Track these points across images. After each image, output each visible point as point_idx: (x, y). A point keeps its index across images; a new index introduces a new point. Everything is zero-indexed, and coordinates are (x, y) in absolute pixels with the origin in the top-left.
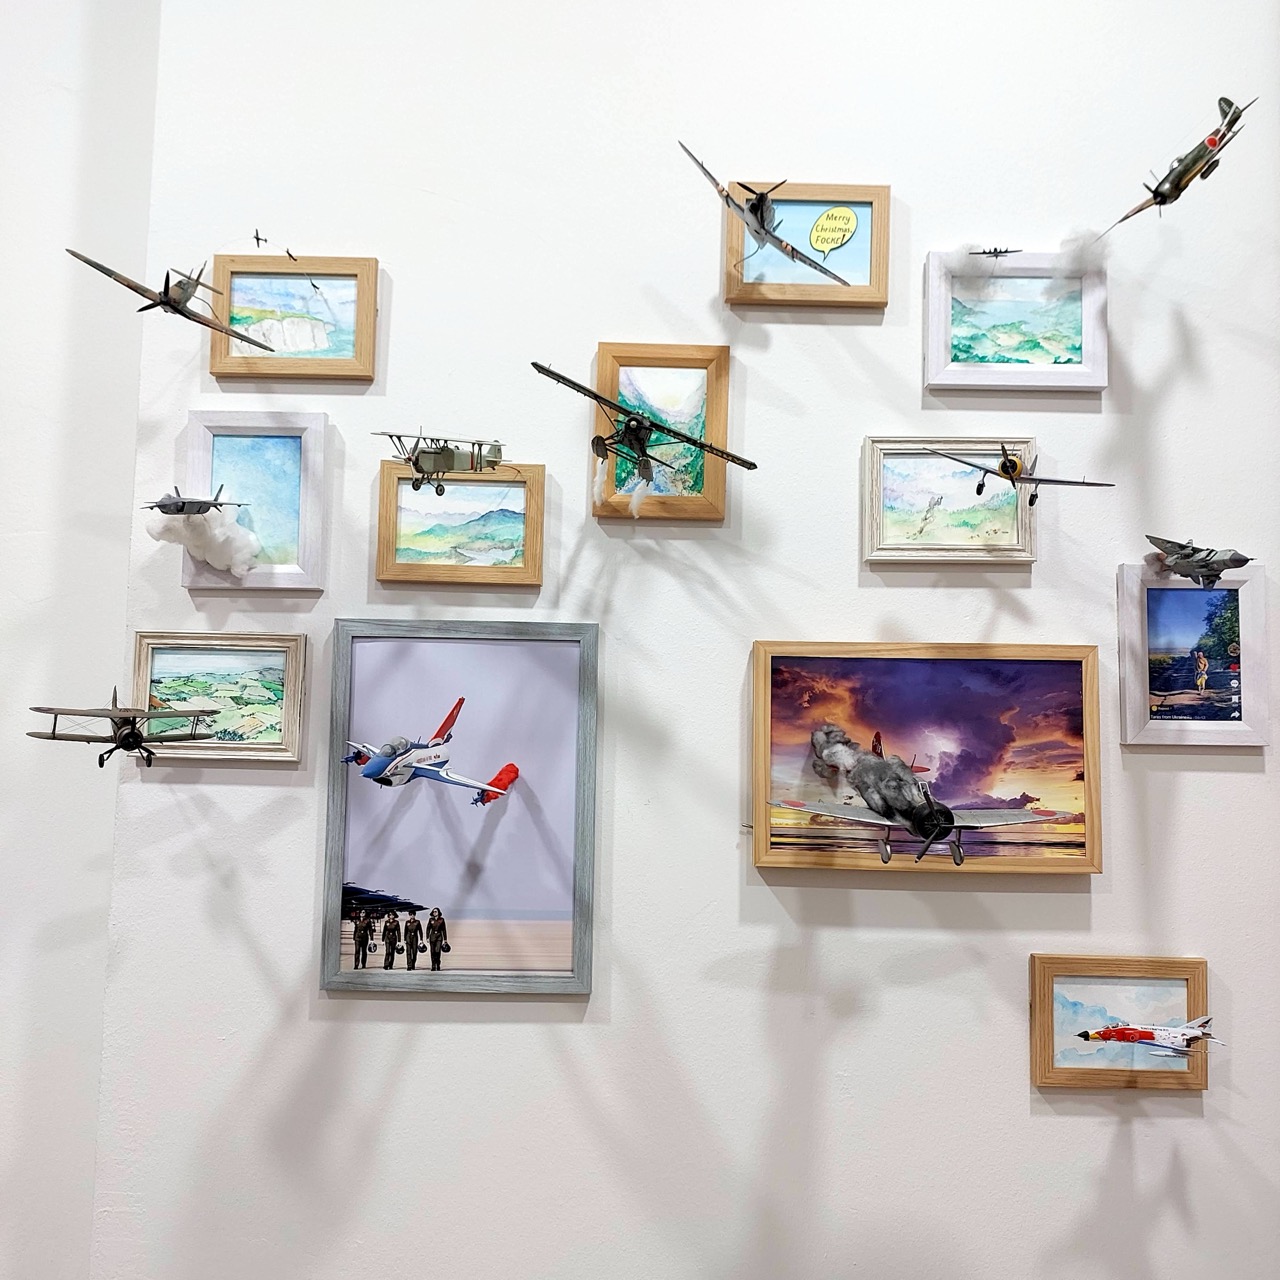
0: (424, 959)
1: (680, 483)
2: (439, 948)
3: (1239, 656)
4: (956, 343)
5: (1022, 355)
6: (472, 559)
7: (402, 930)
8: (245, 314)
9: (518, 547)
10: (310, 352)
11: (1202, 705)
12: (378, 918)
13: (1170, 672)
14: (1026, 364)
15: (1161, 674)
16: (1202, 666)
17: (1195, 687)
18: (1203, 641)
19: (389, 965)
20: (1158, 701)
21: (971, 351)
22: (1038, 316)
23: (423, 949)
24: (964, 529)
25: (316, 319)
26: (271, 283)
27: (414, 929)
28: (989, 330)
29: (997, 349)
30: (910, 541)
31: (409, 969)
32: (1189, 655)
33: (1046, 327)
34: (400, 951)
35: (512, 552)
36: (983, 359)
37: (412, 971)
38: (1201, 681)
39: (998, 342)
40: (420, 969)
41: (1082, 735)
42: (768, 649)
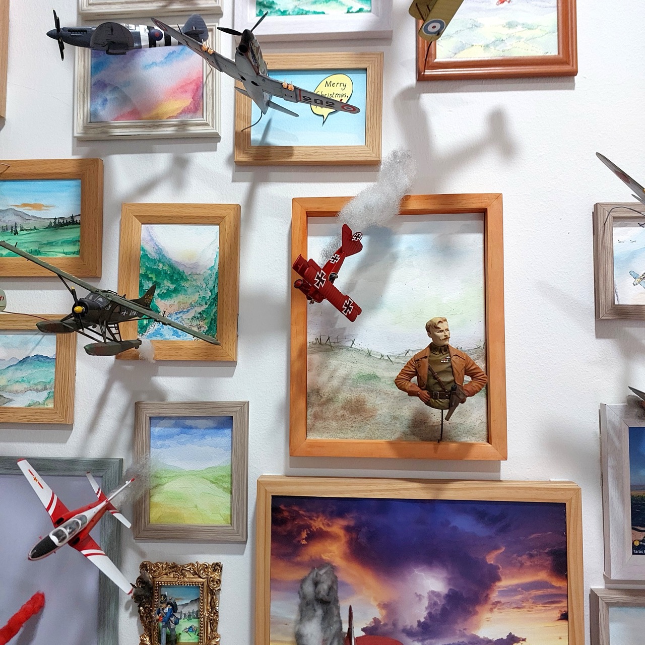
9: (50, 389)
41: (567, 575)
42: (269, 489)
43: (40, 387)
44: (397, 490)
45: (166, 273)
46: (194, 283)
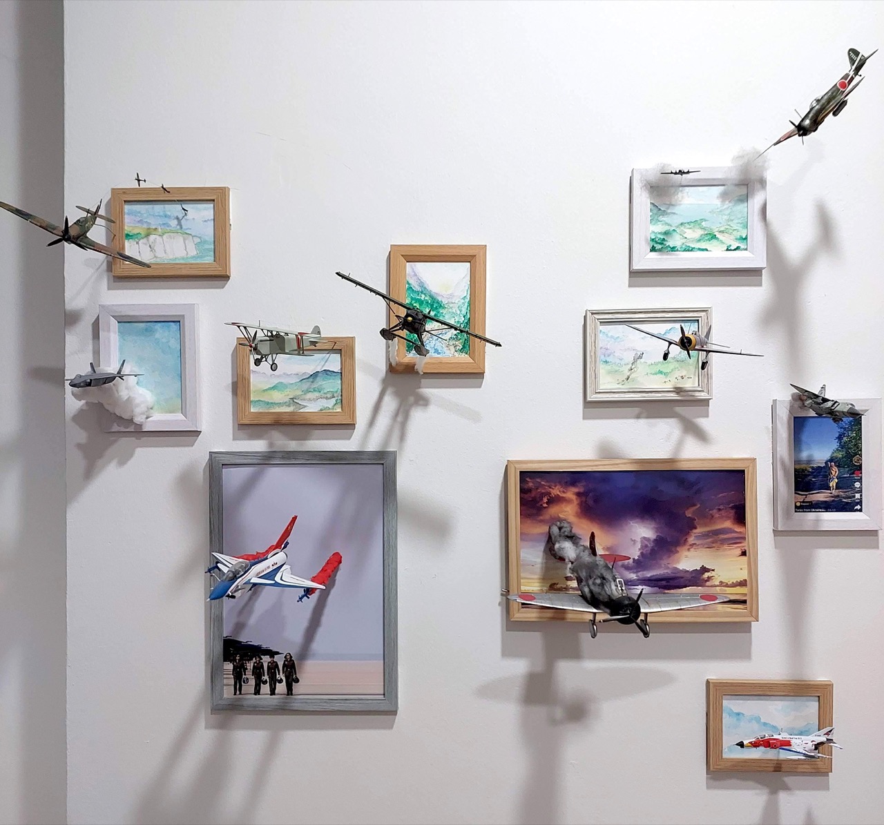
0: (281, 688)
1: (453, 347)
2: (292, 680)
3: (861, 464)
4: (653, 237)
5: (703, 245)
6: (305, 407)
7: (266, 668)
8: (136, 231)
9: (338, 396)
10: (183, 259)
11: (833, 501)
12: (248, 660)
13: (809, 478)
14: (706, 252)
15: (803, 479)
16: (833, 473)
17: (828, 488)
18: (835, 454)
19: (257, 692)
20: (801, 498)
21: (665, 243)
22: (715, 215)
23: (280, 681)
24: (659, 375)
25: (186, 234)
26: (153, 208)
27: (273, 667)
28: (677, 227)
29: (684, 241)
30: (620, 386)
31: (271, 695)
32: (824, 465)
33: (720, 223)
34: (265, 682)
35: (334, 400)
36: (673, 249)
37: (273, 696)
38: (833, 484)
39: (685, 235)
40: (278, 694)
41: (745, 524)
42: (517, 466)
43: (329, 396)
44: (617, 464)
45: (427, 302)
46: (450, 310)
